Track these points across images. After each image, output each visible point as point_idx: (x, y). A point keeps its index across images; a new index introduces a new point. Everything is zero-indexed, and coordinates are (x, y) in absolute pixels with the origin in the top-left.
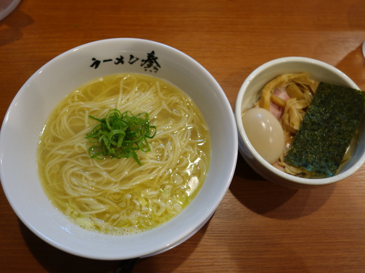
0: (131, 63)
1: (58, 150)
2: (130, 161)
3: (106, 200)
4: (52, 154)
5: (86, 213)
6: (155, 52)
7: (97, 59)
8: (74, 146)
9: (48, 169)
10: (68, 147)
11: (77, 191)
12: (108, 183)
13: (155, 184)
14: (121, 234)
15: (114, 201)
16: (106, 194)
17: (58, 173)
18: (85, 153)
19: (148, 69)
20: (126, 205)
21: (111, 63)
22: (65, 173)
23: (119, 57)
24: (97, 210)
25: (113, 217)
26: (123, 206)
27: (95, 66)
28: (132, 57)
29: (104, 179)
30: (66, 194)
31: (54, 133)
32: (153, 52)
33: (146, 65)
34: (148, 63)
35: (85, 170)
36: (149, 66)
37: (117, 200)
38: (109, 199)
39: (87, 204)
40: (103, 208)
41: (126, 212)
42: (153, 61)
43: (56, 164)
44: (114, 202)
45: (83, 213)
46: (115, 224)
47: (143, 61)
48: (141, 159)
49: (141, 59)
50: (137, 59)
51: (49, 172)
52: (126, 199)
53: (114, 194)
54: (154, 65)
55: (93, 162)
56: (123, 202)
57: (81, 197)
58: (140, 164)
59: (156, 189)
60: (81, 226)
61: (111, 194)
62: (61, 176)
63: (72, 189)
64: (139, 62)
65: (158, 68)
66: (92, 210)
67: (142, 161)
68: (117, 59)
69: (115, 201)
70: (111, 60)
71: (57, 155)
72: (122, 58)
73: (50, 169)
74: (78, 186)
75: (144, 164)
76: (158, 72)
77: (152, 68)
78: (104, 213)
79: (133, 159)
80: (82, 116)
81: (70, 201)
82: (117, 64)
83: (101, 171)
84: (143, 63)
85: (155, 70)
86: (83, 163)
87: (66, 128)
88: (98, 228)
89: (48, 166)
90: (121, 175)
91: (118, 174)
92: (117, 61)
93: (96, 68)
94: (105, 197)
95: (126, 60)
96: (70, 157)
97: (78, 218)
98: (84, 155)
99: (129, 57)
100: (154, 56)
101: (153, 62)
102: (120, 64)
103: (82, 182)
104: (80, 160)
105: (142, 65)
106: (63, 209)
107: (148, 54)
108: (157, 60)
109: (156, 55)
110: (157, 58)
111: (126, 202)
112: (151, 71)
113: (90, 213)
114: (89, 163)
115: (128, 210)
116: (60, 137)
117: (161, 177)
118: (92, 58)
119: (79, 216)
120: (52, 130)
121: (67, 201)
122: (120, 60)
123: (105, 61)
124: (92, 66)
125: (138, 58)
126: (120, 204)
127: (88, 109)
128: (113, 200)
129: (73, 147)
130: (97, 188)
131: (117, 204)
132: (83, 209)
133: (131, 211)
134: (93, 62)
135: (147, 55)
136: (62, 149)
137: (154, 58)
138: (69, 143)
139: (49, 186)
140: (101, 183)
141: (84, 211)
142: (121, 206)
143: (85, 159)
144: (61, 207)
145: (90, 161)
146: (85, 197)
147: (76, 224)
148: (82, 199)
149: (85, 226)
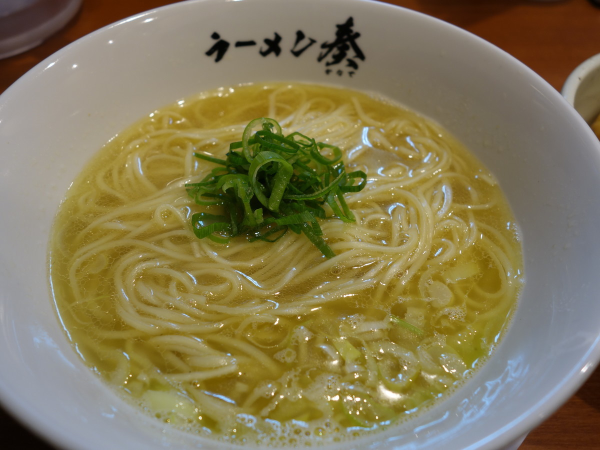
0: (297, 54)
1: (111, 221)
2: (302, 246)
3: (237, 344)
4: (95, 230)
5: (174, 379)
6: (355, 22)
7: (224, 37)
8: (154, 211)
9: (76, 262)
10: (138, 216)
11: (154, 317)
12: (244, 299)
13: (377, 303)
14: (287, 441)
15: (261, 346)
16: (236, 326)
17: (105, 272)
18: (181, 227)
19: (335, 68)
20: (297, 358)
21: (253, 51)
22: (123, 274)
23: (272, 37)
24: (211, 369)
25: (258, 392)
26: (289, 360)
27: (215, 55)
28: (300, 36)
29: (231, 288)
30: (119, 325)
31: (104, 187)
32: (350, 22)
33: (329, 58)
34: (335, 51)
35: (180, 266)
36: (337, 59)
37: (270, 344)
38: (245, 339)
39: (178, 354)
40: (226, 364)
41: (298, 378)
42: (348, 43)
43: (103, 252)
44: (262, 350)
45: (167, 379)
46: (266, 411)
47: (324, 46)
48: (332, 241)
49: (320, 41)
50: (313, 42)
51: (78, 271)
52: (297, 342)
53: (261, 326)
54: (351, 54)
55: (201, 249)
56: (289, 350)
57: (162, 335)
58: (329, 254)
59: (381, 317)
60: (158, 416)
61: (250, 326)
62: (112, 280)
63: (141, 313)
64: (316, 50)
65: (358, 61)
66: (195, 369)
67: (335, 247)
68: (267, 41)
69: (264, 347)
70: (252, 43)
71: (107, 232)
72: (278, 38)
73: (84, 264)
74: (156, 306)
75: (340, 252)
76: (358, 73)
77: (343, 65)
78: (231, 379)
79: (310, 244)
80: (177, 155)
81: (129, 345)
82: (264, 54)
83: (223, 269)
84: (325, 51)
85: (351, 69)
86: (174, 252)
87: (136, 178)
88: (210, 422)
89: (80, 256)
90: (278, 281)
91: (270, 277)
92: (265, 47)
93: (218, 59)
94: (234, 336)
95: (287, 44)
96: (142, 237)
97: (149, 391)
98: (179, 233)
99: (294, 37)
100: (351, 31)
101: (347, 48)
102: (272, 55)
103: (168, 293)
104: (168, 243)
105: (320, 59)
106: (107, 367)
107: (339, 26)
108: (359, 41)
109: (355, 29)
110: (357, 35)
111: (297, 348)
112: (340, 73)
113: (188, 377)
114: (191, 253)
115: (303, 372)
116: (118, 195)
117: (391, 287)
118: (211, 33)
119: (154, 385)
120: (100, 180)
121: (120, 344)
122: (273, 46)
123: (239, 44)
124: (209, 53)
125: (314, 38)
126: (278, 356)
127: (194, 142)
128: (257, 344)
129: (149, 216)
130: (211, 312)
131: (271, 354)
132: (167, 369)
133: (313, 376)
134: (213, 42)
135: (335, 30)
136: (122, 218)
137: (352, 34)
138: (142, 207)
139: (73, 304)
140: (223, 298)
141: (169, 373)
142: (282, 361)
143: (180, 240)
144: (101, 359)
145: (195, 245)
146: (177, 333)
147: (144, 408)
148: (167, 339)
149: (170, 413)
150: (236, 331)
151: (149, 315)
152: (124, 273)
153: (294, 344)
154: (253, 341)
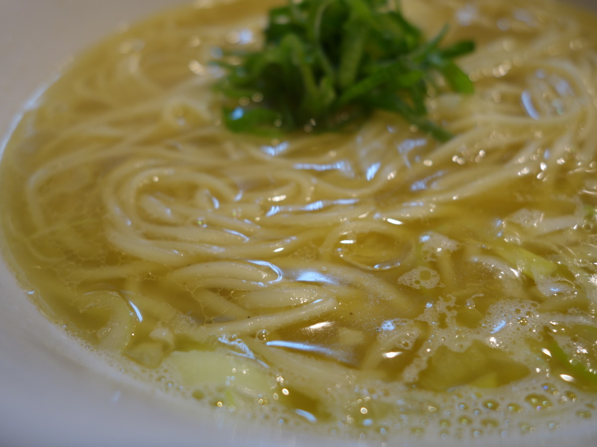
5: (222, 334)
11: (174, 239)
16: (320, 241)
20: (442, 280)
26: (429, 284)
30: (114, 258)
37: (386, 264)
39: (224, 292)
41: (455, 312)
45: (202, 333)
52: (434, 256)
55: (241, 150)
56: (422, 269)
57: (189, 265)
60: (198, 396)
63: (148, 236)
66: (255, 312)
75: (463, 132)
94: (318, 257)
97: (176, 353)
98: (203, 133)
111: (436, 266)
115: (461, 302)
119: (183, 344)
126: (406, 279)
129: (155, 118)
131: (391, 279)
133: (480, 305)
138: (140, 109)
139: (34, 236)
141: (210, 322)
142: (417, 287)
143: (206, 142)
144: (81, 311)
145: (229, 146)
146: (216, 259)
147: (167, 384)
148: (200, 270)
149: (221, 389)
150: (321, 250)
151: (166, 238)
152: (118, 187)
153: (429, 259)
154: (355, 262)
